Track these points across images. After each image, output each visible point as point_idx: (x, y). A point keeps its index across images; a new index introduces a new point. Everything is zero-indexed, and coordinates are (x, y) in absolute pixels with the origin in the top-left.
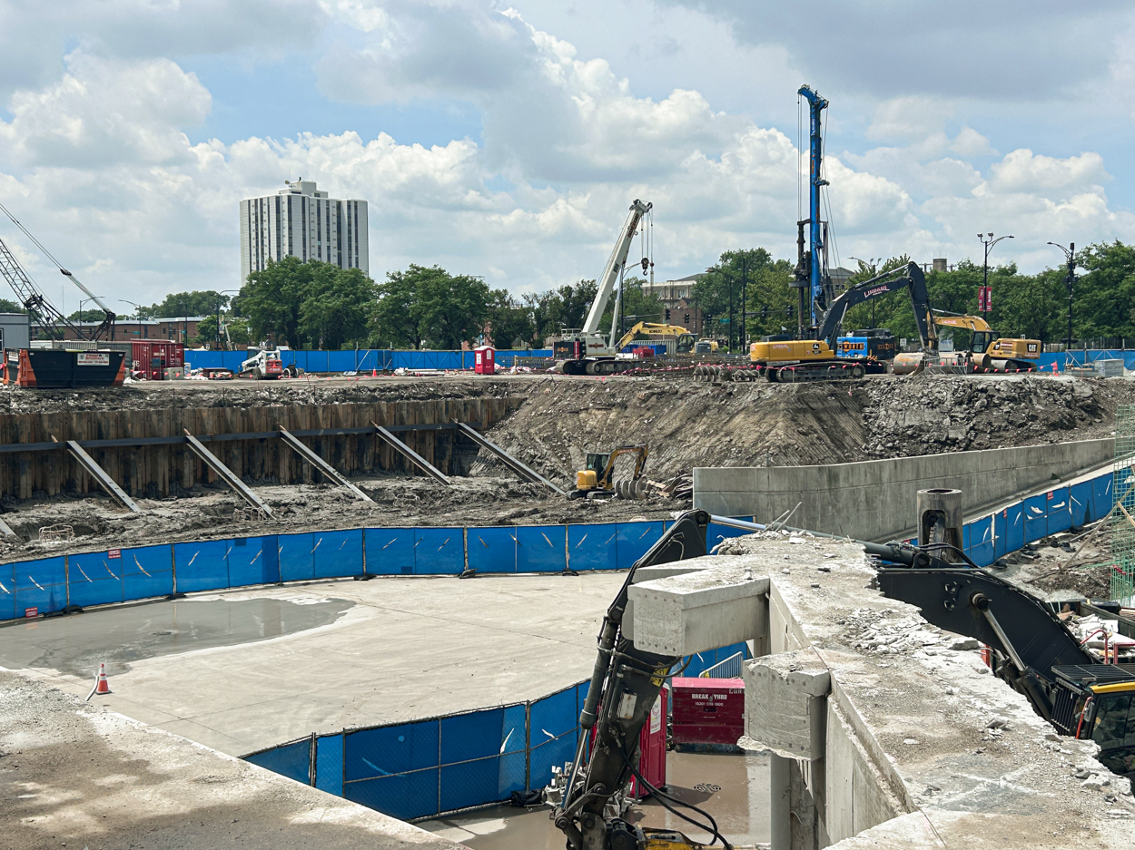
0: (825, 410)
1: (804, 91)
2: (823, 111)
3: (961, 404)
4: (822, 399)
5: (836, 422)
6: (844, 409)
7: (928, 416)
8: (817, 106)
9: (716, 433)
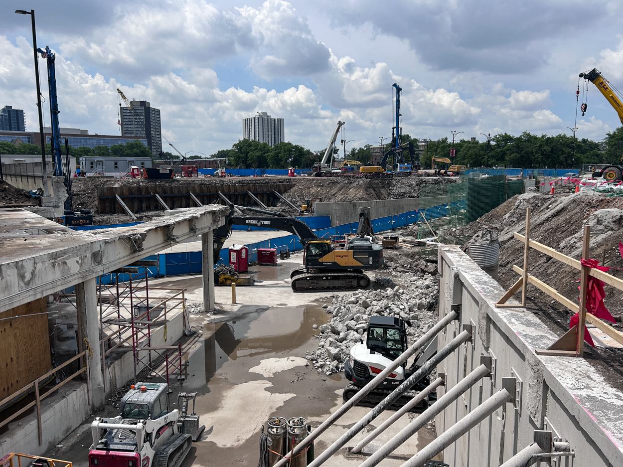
0: (377, 187)
1: (395, 85)
2: (400, 92)
3: (417, 185)
4: (377, 184)
5: (380, 191)
6: (384, 187)
7: (408, 189)
8: (399, 90)
9: (344, 194)
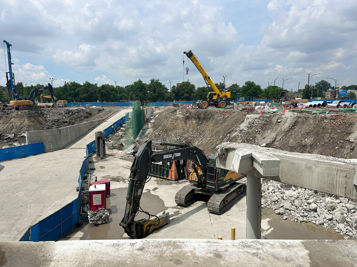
0: (35, 116)
1: (5, 41)
2: (10, 47)
3: (66, 114)
4: (33, 114)
5: (39, 119)
6: (39, 116)
7: (60, 117)
9: (7, 123)
